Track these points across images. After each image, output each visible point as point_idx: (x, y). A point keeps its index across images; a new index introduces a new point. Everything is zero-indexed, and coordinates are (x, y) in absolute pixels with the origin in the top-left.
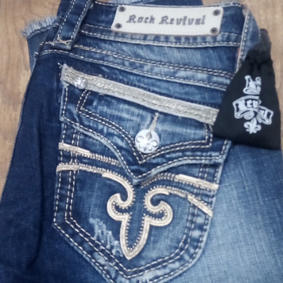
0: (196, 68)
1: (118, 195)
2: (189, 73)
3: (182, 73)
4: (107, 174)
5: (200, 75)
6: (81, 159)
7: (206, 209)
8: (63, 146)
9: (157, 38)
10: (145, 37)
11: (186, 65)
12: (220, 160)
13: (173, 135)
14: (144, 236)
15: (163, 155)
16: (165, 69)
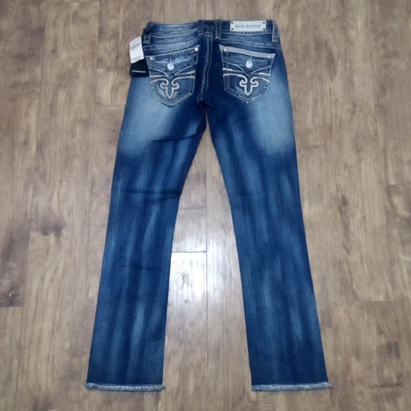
0: (260, 42)
1: (243, 81)
2: (258, 44)
3: (256, 44)
4: (238, 75)
5: (262, 44)
6: (230, 72)
7: (268, 81)
8: (224, 69)
9: (246, 33)
10: (242, 33)
11: (257, 41)
12: (270, 67)
13: (256, 62)
14: (251, 89)
15: (254, 68)
16: (251, 43)
